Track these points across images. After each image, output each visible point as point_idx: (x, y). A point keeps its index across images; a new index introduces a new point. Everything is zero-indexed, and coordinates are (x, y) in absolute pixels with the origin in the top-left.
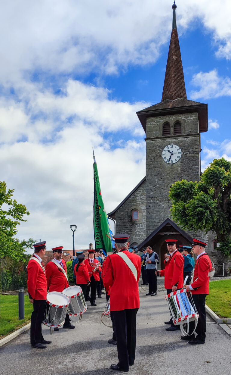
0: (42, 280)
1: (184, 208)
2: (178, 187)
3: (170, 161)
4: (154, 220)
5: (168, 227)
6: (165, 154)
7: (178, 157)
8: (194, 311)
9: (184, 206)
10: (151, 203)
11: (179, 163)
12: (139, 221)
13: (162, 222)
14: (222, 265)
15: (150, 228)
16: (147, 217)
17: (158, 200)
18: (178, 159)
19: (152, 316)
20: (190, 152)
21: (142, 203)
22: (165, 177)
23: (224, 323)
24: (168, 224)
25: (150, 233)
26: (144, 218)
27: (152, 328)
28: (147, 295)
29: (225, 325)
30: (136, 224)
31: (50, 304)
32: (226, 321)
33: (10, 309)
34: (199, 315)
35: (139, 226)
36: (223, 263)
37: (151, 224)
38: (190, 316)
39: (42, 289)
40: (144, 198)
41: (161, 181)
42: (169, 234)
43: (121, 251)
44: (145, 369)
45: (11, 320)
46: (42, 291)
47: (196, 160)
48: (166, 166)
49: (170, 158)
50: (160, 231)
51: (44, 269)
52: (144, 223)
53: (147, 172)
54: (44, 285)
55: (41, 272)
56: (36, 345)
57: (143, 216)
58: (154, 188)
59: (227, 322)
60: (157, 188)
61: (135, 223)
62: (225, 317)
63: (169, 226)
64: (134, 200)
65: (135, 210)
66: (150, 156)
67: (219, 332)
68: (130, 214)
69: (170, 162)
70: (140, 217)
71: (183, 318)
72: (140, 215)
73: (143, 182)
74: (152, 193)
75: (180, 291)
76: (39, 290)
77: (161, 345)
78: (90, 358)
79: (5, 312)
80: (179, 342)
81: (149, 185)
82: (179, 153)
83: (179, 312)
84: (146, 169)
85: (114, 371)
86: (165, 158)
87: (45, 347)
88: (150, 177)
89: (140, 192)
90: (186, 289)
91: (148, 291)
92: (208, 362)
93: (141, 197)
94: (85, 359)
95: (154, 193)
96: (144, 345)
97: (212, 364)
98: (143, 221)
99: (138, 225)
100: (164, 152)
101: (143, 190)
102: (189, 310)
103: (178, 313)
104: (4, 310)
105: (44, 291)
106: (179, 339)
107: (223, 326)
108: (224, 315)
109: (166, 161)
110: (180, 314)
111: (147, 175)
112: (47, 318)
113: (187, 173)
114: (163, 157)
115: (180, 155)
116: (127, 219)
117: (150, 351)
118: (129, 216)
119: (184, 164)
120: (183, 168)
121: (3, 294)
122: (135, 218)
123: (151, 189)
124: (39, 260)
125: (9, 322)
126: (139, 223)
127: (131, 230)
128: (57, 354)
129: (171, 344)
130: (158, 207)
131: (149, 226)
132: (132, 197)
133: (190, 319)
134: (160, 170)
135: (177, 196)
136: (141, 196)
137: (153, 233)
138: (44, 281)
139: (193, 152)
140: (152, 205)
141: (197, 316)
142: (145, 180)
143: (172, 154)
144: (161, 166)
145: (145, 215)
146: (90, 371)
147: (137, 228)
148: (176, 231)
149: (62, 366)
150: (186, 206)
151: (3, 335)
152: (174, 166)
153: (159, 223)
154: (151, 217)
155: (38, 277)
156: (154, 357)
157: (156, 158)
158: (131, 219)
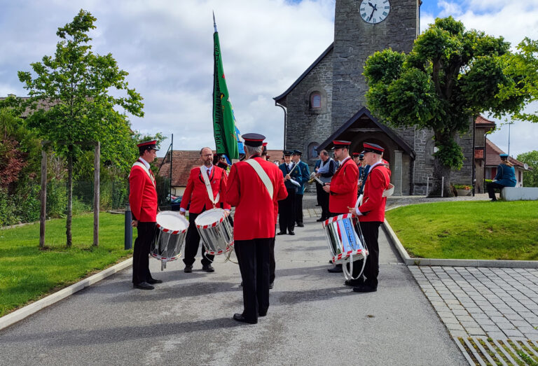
0: (149, 193)
1: (386, 93)
2: (378, 61)
3: (372, 19)
4: (344, 109)
5: (363, 120)
6: (363, 9)
7: (384, 13)
8: (361, 244)
9: (385, 90)
10: (340, 82)
11: (385, 23)
12: (321, 110)
13: (357, 111)
14: (441, 179)
15: (338, 121)
16: (334, 104)
17: (352, 79)
18: (384, 17)
19: (315, 252)
20: (403, 7)
21: (327, 82)
22: (363, 44)
23: (415, 264)
24: (364, 115)
25: (337, 128)
26: (329, 106)
27: (308, 269)
28: (318, 221)
29: (417, 267)
30: (318, 114)
31: (160, 228)
32: (419, 262)
33: (116, 234)
34: (367, 252)
35: (322, 118)
36: (443, 178)
37: (339, 116)
38: (355, 253)
39: (149, 207)
40: (330, 74)
41: (357, 51)
42: (365, 130)
43: (252, 158)
44: (280, 321)
45: (113, 250)
46: (149, 211)
47: (412, 20)
48: (366, 28)
49: (372, 16)
50: (352, 127)
51: (153, 179)
52: (329, 113)
53: (335, 36)
54: (153, 201)
55: (148, 183)
56: (140, 285)
57: (328, 102)
58: (346, 59)
59: (421, 263)
60: (349, 61)
61: (316, 112)
62: (419, 257)
63: (364, 118)
64: (314, 78)
65: (316, 93)
66: (342, 11)
67: (404, 276)
68: (308, 99)
69: (372, 21)
70: (324, 104)
71: (344, 255)
72: (324, 101)
73: (330, 51)
74: (342, 68)
75: (342, 216)
76: (146, 208)
77: (314, 292)
78: (210, 304)
79: (108, 238)
80: (341, 288)
81: (338, 55)
82: (386, 8)
83: (340, 246)
84: (335, 30)
85: (237, 323)
86: (365, 14)
87: (152, 288)
88: (340, 44)
89: (325, 65)
90: (351, 214)
91: (321, 215)
92: (370, 316)
93: (326, 74)
94: (202, 305)
95: (346, 69)
96: (291, 291)
97: (375, 319)
98: (327, 109)
99: (321, 116)
100: (362, 6)
101: (329, 63)
102: (354, 243)
103: (338, 247)
104: (107, 236)
105: (152, 210)
106: (342, 285)
107: (414, 269)
108: (419, 254)
109: (365, 19)
110: (342, 249)
111: (336, 40)
112: (157, 247)
113: (397, 38)
114: (362, 13)
115: (388, 11)
116: (303, 106)
117: (296, 298)
118: (306, 102)
119: (393, 25)
120: (391, 31)
121: (112, 213)
122: (316, 104)
123: (342, 62)
124: (145, 167)
125: (110, 251)
126: (322, 112)
127: (309, 124)
128: (166, 298)
129: (329, 290)
130: (351, 90)
131: (336, 118)
132: (312, 73)
133: (354, 256)
134: (357, 33)
135: (376, 74)
136: (325, 72)
137: (341, 128)
138: (153, 196)
139: (408, 6)
140: (342, 86)
141: (365, 253)
142: (333, 48)
143: (375, 9)
144: (358, 27)
145: (331, 100)
146: (203, 322)
147: (319, 121)
148: (376, 126)
149: (168, 314)
150: (388, 89)
151: (97, 269)
152: (378, 27)
153: (351, 113)
154: (340, 105)
155: (145, 189)
156: (298, 307)
157: (350, 15)
158: (311, 106)
